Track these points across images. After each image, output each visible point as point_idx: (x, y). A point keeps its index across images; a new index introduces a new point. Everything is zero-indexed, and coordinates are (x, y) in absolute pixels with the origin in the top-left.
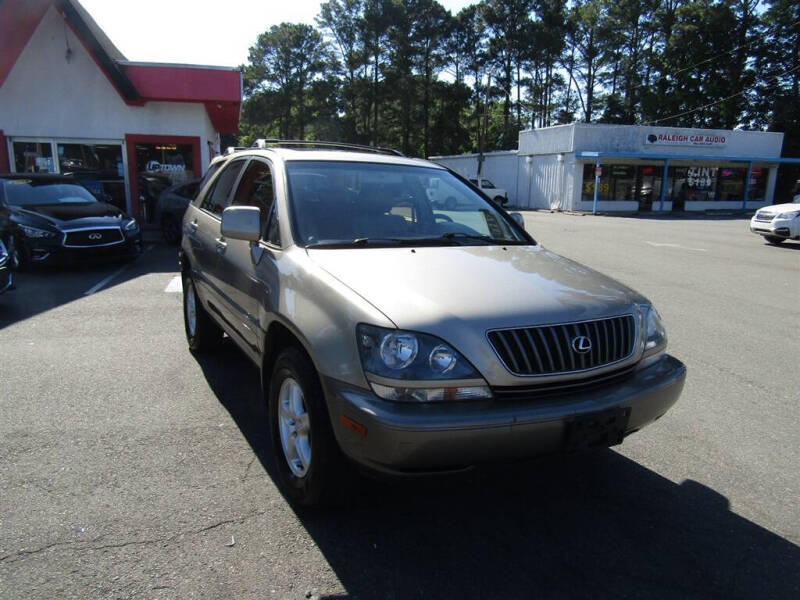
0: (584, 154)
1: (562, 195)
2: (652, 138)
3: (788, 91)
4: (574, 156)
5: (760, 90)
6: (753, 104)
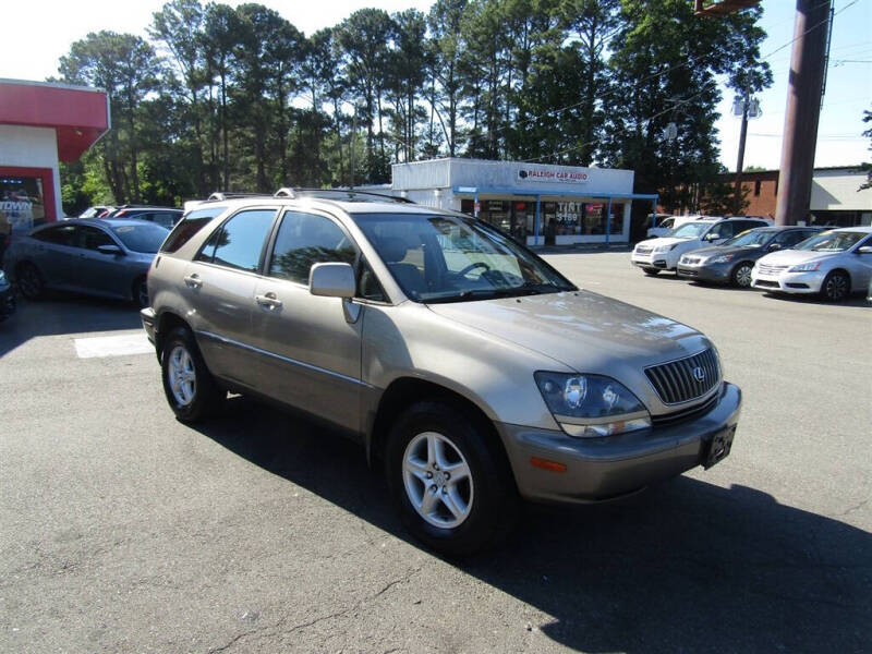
0: (462, 189)
2: (523, 174)
3: (633, 132)
4: (451, 192)
5: (609, 130)
6: (604, 142)
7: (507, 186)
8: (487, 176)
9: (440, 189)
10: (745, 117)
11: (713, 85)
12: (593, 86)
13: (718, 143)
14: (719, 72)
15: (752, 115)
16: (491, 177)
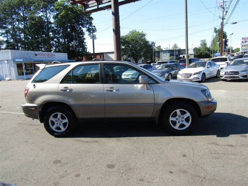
0: (16, 60)
1: (10, 75)
2: (36, 55)
3: (64, 42)
4: (12, 61)
5: (55, 41)
6: (55, 45)
7: (31, 59)
8: (24, 55)
9: (7, 60)
10: (93, 39)
11: (82, 30)
12: (49, 29)
13: (87, 46)
14: (83, 27)
15: (95, 39)
16: (25, 56)
